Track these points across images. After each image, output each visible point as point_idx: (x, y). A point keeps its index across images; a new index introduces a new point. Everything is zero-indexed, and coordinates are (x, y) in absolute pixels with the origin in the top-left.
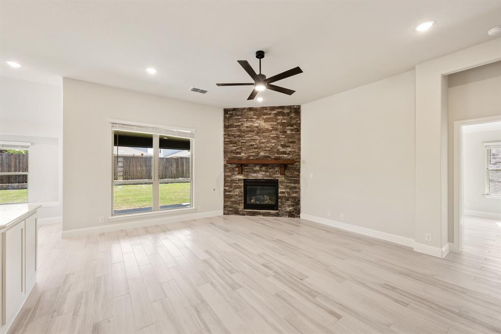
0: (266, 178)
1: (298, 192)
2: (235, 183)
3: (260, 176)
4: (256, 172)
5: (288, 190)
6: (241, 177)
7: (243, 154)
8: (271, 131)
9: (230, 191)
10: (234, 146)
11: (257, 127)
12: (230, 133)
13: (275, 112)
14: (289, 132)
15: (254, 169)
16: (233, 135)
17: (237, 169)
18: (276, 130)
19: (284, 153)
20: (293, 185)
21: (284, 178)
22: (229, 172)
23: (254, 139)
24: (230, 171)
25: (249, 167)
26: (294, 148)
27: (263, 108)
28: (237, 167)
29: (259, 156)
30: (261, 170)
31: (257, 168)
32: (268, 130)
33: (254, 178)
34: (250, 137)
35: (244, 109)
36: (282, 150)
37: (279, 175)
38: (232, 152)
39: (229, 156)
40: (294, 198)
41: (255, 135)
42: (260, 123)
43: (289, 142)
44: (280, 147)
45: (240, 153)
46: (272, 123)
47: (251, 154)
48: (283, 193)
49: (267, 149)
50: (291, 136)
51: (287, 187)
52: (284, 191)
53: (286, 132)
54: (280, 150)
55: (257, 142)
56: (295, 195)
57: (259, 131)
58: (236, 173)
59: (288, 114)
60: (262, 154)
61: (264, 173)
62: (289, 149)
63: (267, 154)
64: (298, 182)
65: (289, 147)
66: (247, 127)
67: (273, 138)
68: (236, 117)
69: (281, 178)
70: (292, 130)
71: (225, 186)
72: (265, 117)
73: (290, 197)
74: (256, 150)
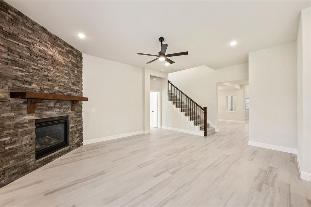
0: (60, 115)
2: (23, 127)
3: (54, 113)
4: (50, 109)
6: (32, 117)
7: (34, 86)
8: (64, 66)
9: (14, 143)
10: (22, 71)
11: (51, 56)
12: (12, 47)
13: (67, 49)
14: (76, 72)
15: (49, 105)
16: (18, 53)
17: (25, 106)
18: (68, 67)
19: (73, 90)
20: (79, 119)
21: (73, 114)
22: (11, 112)
23: (48, 70)
24: (12, 110)
25: (44, 104)
26: (79, 88)
28: (24, 103)
29: (54, 91)
30: (55, 107)
31: (52, 104)
34: (44, 65)
37: (70, 111)
38: (17, 79)
39: (10, 85)
40: (80, 130)
41: (50, 65)
42: (55, 53)
43: (77, 82)
44: (70, 85)
45: (30, 83)
46: (66, 59)
47: (45, 87)
48: (73, 127)
49: (61, 84)
50: (78, 77)
51: (75, 121)
52: (73, 125)
53: (74, 71)
54: (71, 88)
55: (52, 73)
56: (80, 127)
57: (54, 62)
58: (25, 112)
59: (76, 56)
60: (57, 88)
61: (58, 110)
62: (76, 88)
63: (61, 90)
64: (81, 116)
65: (77, 85)
66: (40, 51)
67: (66, 74)
68: (24, 28)
69: (71, 114)
70: (78, 71)
72: (59, 49)
74: (51, 83)
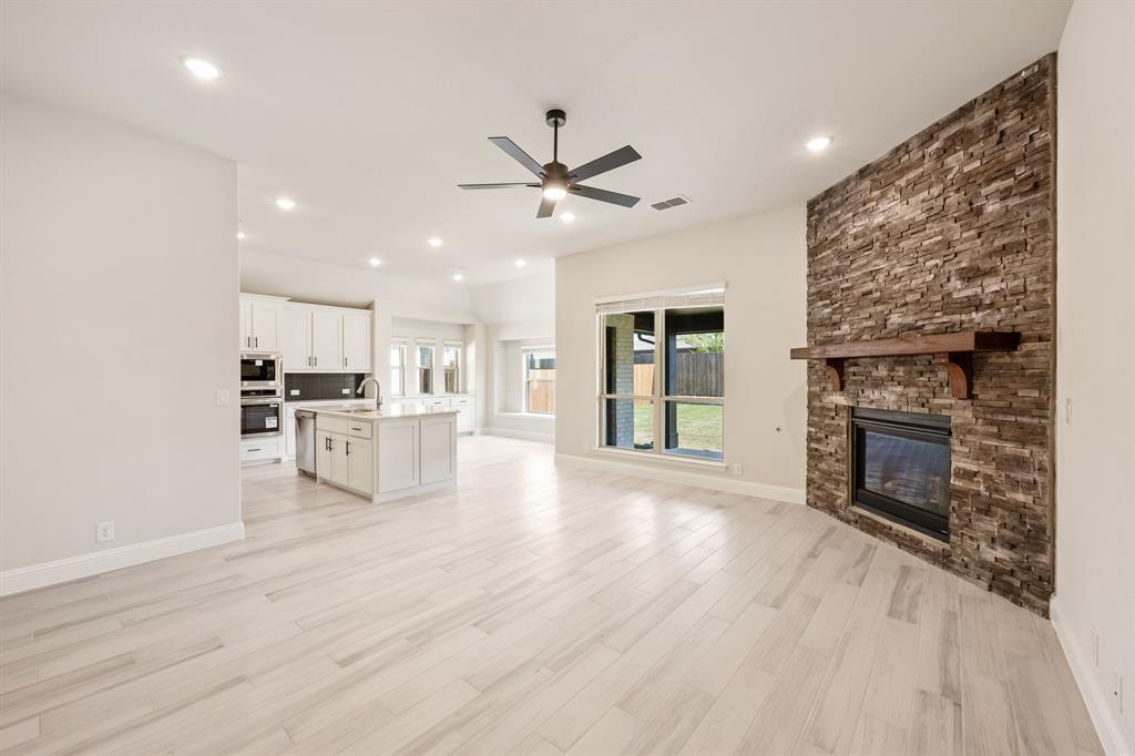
0: (907, 409)
2: (829, 417)
3: (889, 398)
4: (878, 384)
5: (990, 470)
6: (840, 399)
8: (921, 227)
9: (819, 441)
11: (881, 227)
12: (818, 269)
13: (936, 145)
14: (991, 207)
15: (875, 374)
16: (823, 273)
17: (832, 376)
18: (941, 215)
20: (1010, 448)
21: (969, 414)
22: (817, 384)
23: (871, 272)
24: (819, 382)
25: (861, 370)
26: (1016, 276)
27: (898, 149)
29: (888, 328)
30: (892, 380)
31: (882, 371)
32: (914, 228)
33: (873, 406)
34: (864, 266)
35: (848, 181)
36: (959, 290)
37: (953, 400)
38: (823, 323)
40: (1019, 511)
41: (876, 257)
42: (894, 209)
44: (956, 283)
45: (836, 325)
46: (927, 193)
47: (865, 324)
48: (971, 476)
49: (910, 298)
50: (1005, 223)
51: (983, 453)
52: (974, 468)
53: (979, 212)
54: (955, 296)
55: (881, 277)
56: (1020, 497)
57: (890, 237)
58: (830, 386)
59: (989, 126)
60: (895, 318)
61: (899, 389)
62: (993, 285)
63: (910, 319)
64: (1041, 436)
65: (992, 272)
66: (855, 237)
67: (929, 253)
68: (831, 215)
69: (961, 414)
71: (809, 425)
72: (903, 181)
73: (1000, 504)
74: (879, 308)
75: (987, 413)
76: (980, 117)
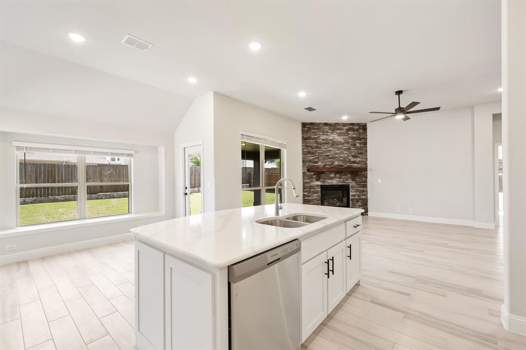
0: (340, 184)
1: (366, 195)
2: (313, 188)
3: (335, 182)
4: (331, 178)
5: (358, 193)
6: (319, 183)
7: (320, 163)
8: (344, 143)
9: (309, 196)
10: (312, 156)
11: (332, 140)
12: (308, 145)
13: (347, 128)
14: (358, 145)
15: (330, 176)
16: (311, 147)
17: (315, 176)
18: (348, 143)
19: (355, 162)
20: (362, 189)
21: (354, 184)
22: (308, 179)
23: (329, 151)
24: (308, 178)
25: (326, 175)
26: (362, 159)
27: (337, 123)
28: (314, 175)
29: (334, 165)
30: (335, 177)
31: (332, 175)
32: (341, 143)
33: (330, 184)
34: (326, 148)
35: (320, 124)
36: (353, 160)
37: (351, 181)
38: (310, 161)
39: (307, 165)
40: (363, 199)
41: (330, 147)
42: (335, 137)
43: (359, 153)
44: (351, 158)
45: (317, 163)
46: (345, 137)
47: (327, 163)
48: (354, 195)
49: (341, 159)
50: (360, 148)
51: (357, 191)
53: (355, 145)
54: (351, 160)
55: (332, 152)
56: (363, 197)
57: (334, 143)
58: (314, 180)
59: (358, 130)
60: (336, 163)
61: (338, 179)
62: (358, 159)
63: (341, 164)
64: (365, 186)
65: (359, 157)
66: (323, 140)
67: (345, 149)
68: (313, 131)
69: (351, 183)
70: (360, 143)
71: (304, 192)
72: (338, 132)
73: (360, 199)
74: (331, 160)
75: (357, 183)
76: (356, 127)
